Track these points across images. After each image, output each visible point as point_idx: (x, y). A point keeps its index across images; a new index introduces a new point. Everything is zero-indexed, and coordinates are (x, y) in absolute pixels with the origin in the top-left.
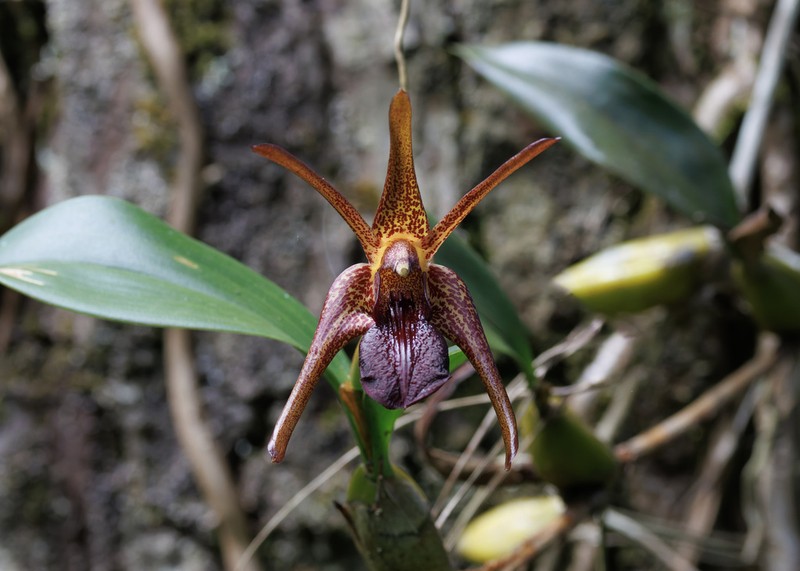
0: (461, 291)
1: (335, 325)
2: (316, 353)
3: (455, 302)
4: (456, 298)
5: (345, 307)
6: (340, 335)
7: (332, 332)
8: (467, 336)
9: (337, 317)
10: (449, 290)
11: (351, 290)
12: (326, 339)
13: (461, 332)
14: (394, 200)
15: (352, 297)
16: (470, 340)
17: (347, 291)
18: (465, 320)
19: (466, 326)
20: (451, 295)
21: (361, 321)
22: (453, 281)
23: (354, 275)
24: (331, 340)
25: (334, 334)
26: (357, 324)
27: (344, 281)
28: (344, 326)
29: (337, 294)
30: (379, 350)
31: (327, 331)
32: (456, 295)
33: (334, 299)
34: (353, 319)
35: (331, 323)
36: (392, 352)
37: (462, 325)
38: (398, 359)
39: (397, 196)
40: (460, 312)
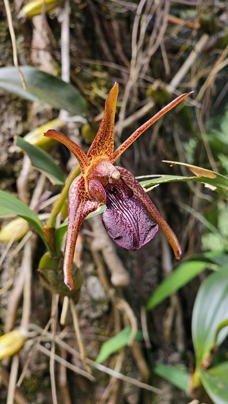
0: (131, 177)
1: (79, 211)
2: (73, 228)
3: (131, 183)
4: (130, 181)
5: (80, 200)
6: (82, 215)
7: (78, 215)
8: (141, 198)
9: (78, 207)
10: (125, 178)
11: (80, 191)
12: (76, 220)
13: (137, 197)
14: (104, 141)
15: (81, 194)
16: (143, 200)
17: (79, 192)
18: (138, 191)
19: (139, 193)
20: (127, 180)
21: (90, 205)
22: (126, 173)
23: (79, 183)
24: (79, 219)
25: (79, 216)
26: (89, 208)
27: (75, 187)
28: (83, 210)
29: (75, 195)
30: (117, 220)
31: (75, 215)
32: (130, 179)
33: (74, 198)
34: (85, 205)
35: (76, 211)
36: (124, 220)
37: (137, 193)
38: (129, 223)
39: (106, 139)
40: (134, 187)
